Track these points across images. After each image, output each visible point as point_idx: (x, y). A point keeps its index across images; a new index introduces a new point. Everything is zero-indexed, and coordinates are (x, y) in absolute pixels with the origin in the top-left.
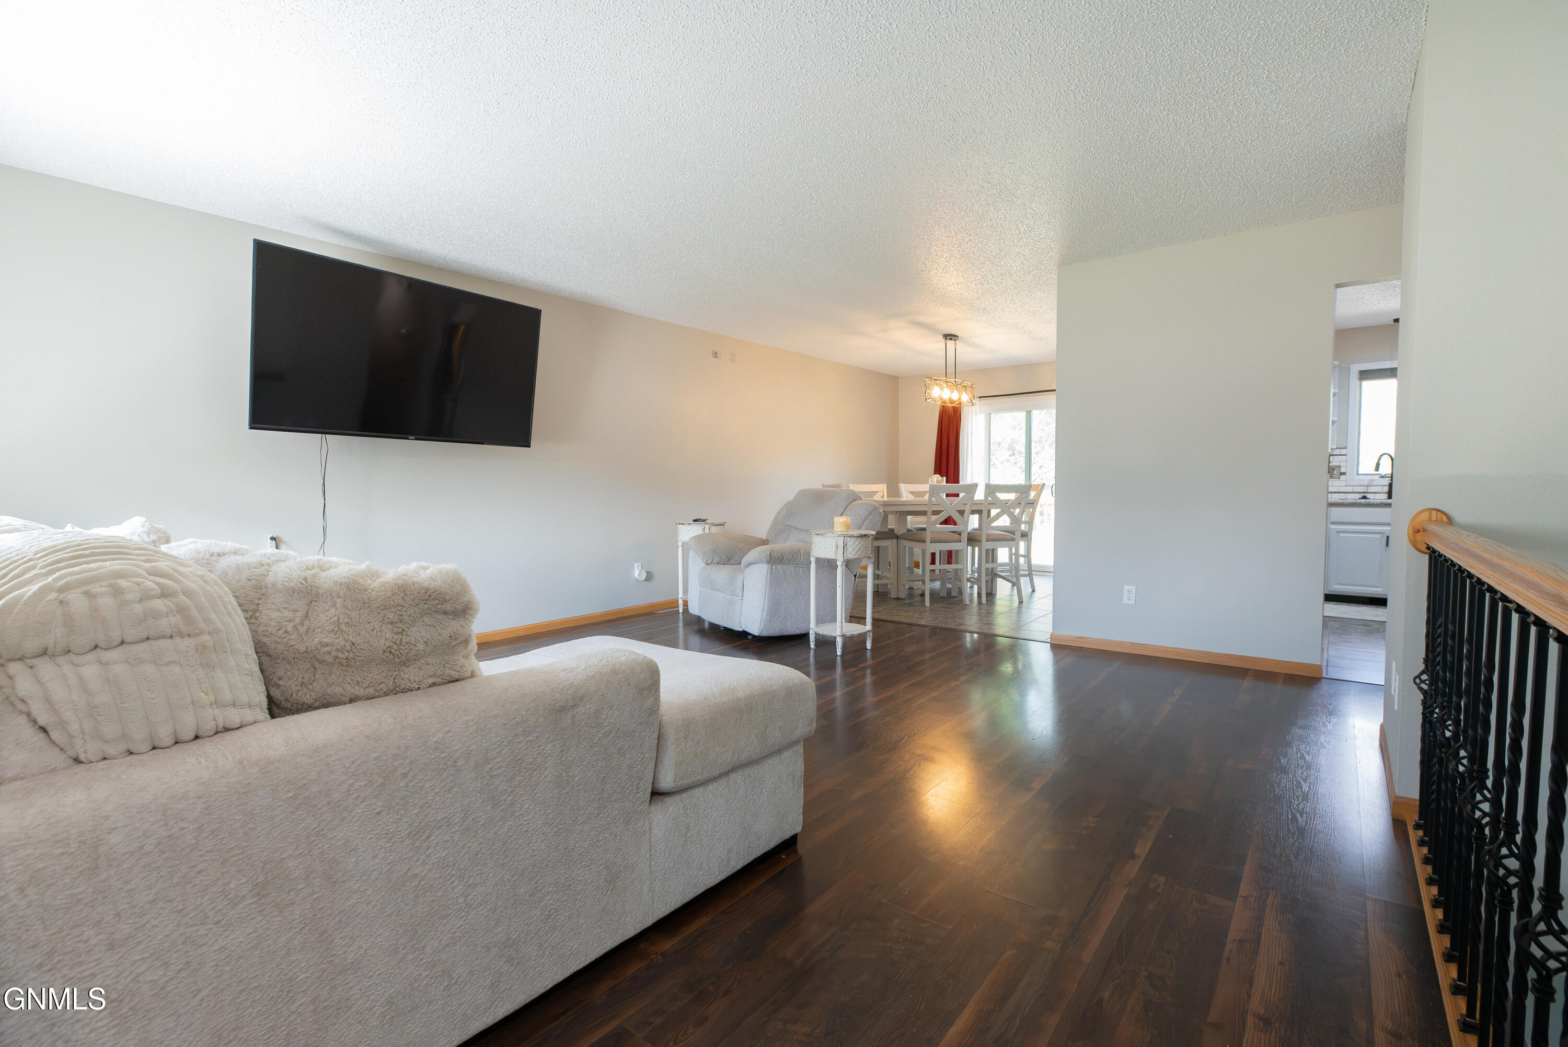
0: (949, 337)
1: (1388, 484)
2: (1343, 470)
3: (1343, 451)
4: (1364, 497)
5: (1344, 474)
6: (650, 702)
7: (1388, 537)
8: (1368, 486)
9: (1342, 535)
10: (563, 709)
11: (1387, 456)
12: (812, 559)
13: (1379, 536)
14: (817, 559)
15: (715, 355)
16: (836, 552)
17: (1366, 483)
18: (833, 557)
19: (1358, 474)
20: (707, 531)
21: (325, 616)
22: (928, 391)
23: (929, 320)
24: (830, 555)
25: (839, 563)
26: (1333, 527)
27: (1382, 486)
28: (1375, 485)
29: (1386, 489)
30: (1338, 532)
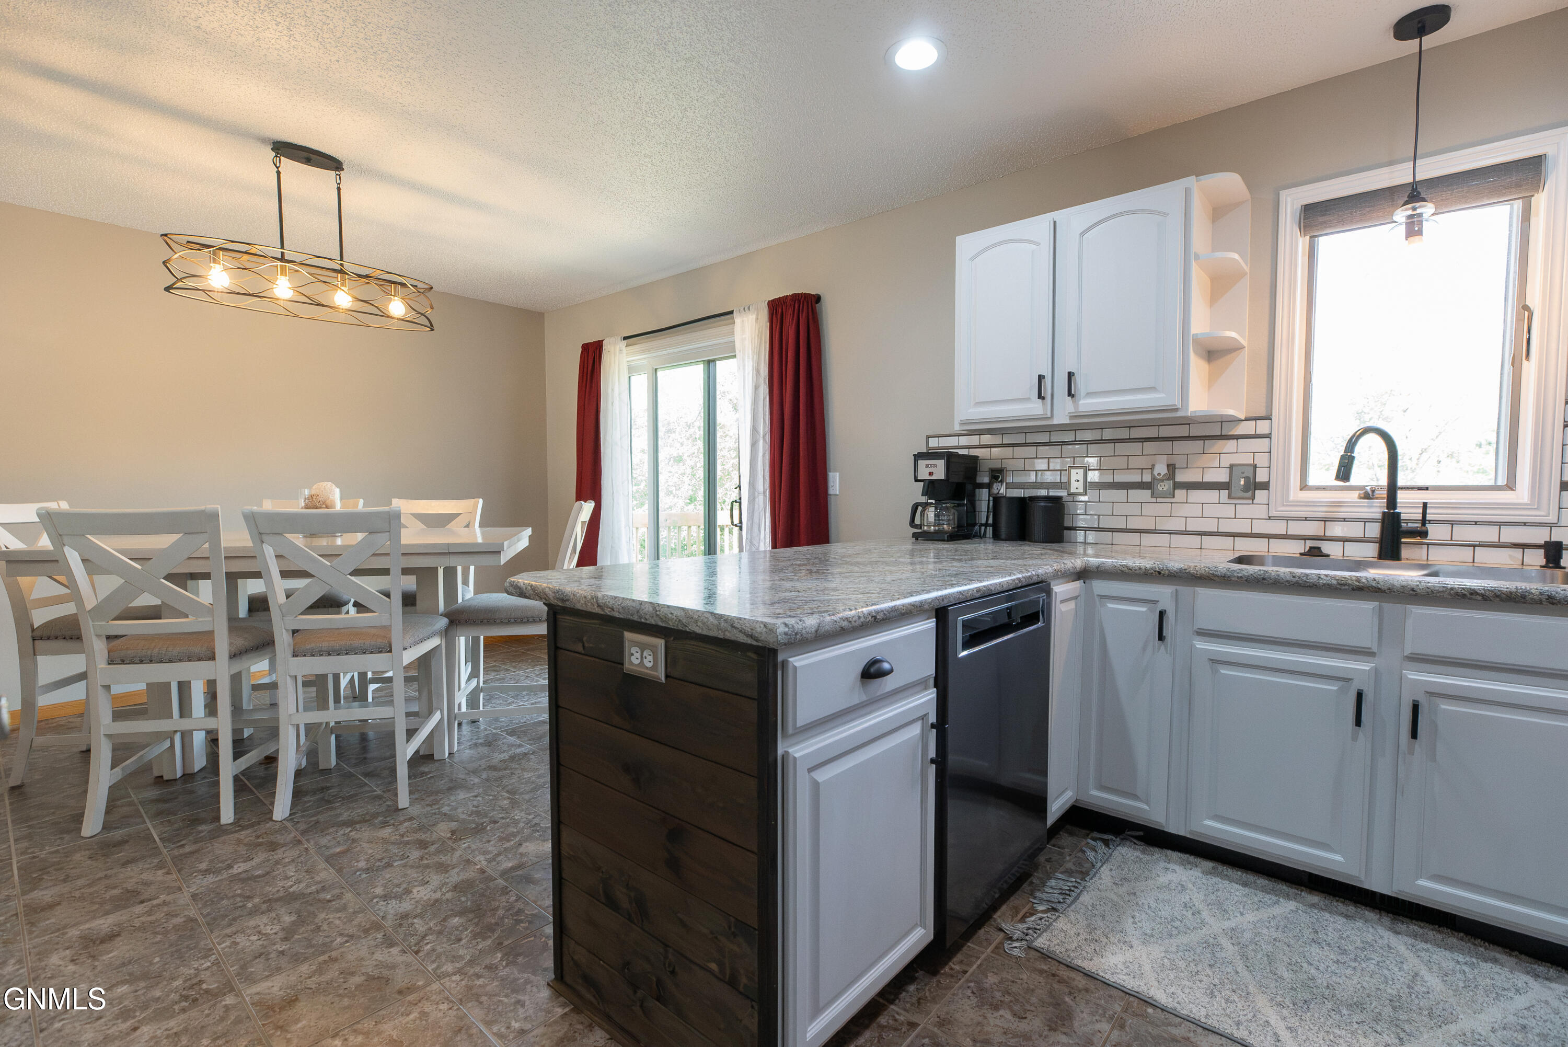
1: (1379, 516)
2: (1261, 477)
3: (1263, 427)
4: (1315, 552)
5: (1265, 486)
7: (1360, 695)
8: (1325, 520)
9: (1225, 671)
11: (1372, 438)
13: (1333, 687)
17: (1321, 512)
19: (1304, 487)
26: (1201, 645)
27: (1365, 521)
28: (1344, 520)
29: (1374, 530)
30: (1213, 661)
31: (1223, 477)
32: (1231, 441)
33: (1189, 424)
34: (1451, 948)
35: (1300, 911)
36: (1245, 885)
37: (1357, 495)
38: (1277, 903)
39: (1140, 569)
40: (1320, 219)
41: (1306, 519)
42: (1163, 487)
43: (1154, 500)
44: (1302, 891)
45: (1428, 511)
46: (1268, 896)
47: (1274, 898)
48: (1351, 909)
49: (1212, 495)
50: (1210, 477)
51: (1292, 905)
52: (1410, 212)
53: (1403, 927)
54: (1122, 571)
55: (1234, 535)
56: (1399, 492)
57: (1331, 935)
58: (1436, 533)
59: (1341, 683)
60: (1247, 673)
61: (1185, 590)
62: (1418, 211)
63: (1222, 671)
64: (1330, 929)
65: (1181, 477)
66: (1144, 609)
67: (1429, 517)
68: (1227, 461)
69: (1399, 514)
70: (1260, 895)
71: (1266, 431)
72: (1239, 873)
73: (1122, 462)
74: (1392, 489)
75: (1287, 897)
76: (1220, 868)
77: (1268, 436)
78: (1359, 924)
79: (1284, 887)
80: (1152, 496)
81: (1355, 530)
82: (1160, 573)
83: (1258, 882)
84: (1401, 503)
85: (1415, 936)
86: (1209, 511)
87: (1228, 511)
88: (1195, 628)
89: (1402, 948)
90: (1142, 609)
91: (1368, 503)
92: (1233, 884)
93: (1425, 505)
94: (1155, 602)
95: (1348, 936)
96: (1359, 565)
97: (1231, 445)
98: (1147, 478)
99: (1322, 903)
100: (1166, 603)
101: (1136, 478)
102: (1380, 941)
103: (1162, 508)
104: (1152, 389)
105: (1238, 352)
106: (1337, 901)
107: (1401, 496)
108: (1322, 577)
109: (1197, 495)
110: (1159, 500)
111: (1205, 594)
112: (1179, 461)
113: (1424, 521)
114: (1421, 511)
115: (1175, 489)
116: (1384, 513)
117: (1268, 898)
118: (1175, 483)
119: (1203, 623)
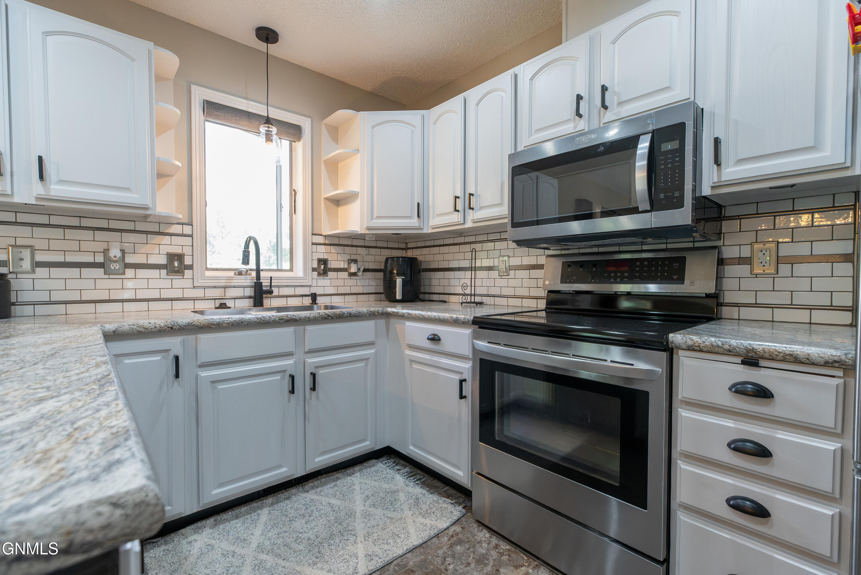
1: (252, 284)
2: (188, 261)
3: (187, 230)
4: (223, 306)
5: (190, 267)
7: (292, 377)
8: (225, 287)
9: (221, 386)
13: (278, 377)
17: (223, 283)
19: (208, 269)
26: (203, 373)
27: (244, 287)
28: (234, 287)
29: (250, 292)
30: (213, 382)
31: (163, 260)
32: (167, 236)
33: (135, 221)
34: (325, 484)
35: (271, 511)
36: (237, 517)
37: (233, 274)
38: (259, 515)
39: (155, 327)
40: (216, 113)
41: (215, 287)
42: (115, 266)
43: (107, 276)
44: (263, 500)
45: (273, 281)
46: (252, 515)
47: (256, 514)
48: (287, 494)
49: (155, 273)
50: (152, 260)
51: (266, 511)
52: (267, 129)
53: (307, 487)
54: (139, 331)
55: (172, 300)
56: (261, 272)
57: (292, 513)
58: (276, 292)
59: (281, 374)
60: (232, 384)
61: (190, 338)
62: (270, 129)
63: (219, 387)
64: (289, 510)
65: (129, 259)
66: (158, 358)
67: (273, 284)
68: (166, 249)
69: (262, 282)
70: (248, 516)
71: (190, 233)
72: (230, 513)
73: (75, 245)
74: (258, 270)
75: (261, 508)
76: (218, 517)
77: (191, 236)
78: (294, 498)
79: (255, 504)
80: (105, 273)
81: (239, 292)
82: (172, 328)
83: (242, 511)
84: (262, 277)
85: (313, 488)
86: (153, 284)
87: (167, 283)
88: (199, 363)
89: (315, 497)
90: (157, 358)
91: (245, 277)
92: (232, 522)
93: (271, 278)
94: (167, 351)
95: (297, 507)
96: (242, 312)
97: (166, 239)
98: (100, 259)
99: (274, 500)
100: (177, 350)
101: (88, 258)
102: (307, 500)
103: (114, 283)
104: (127, 189)
105: (169, 178)
106: (279, 494)
107: (262, 274)
108: (271, 317)
109: (142, 273)
110: (111, 276)
111: (204, 338)
112: (128, 247)
113: (271, 286)
114: (269, 281)
115: (125, 268)
116: (255, 283)
117: (254, 515)
118: (125, 263)
119: (203, 358)
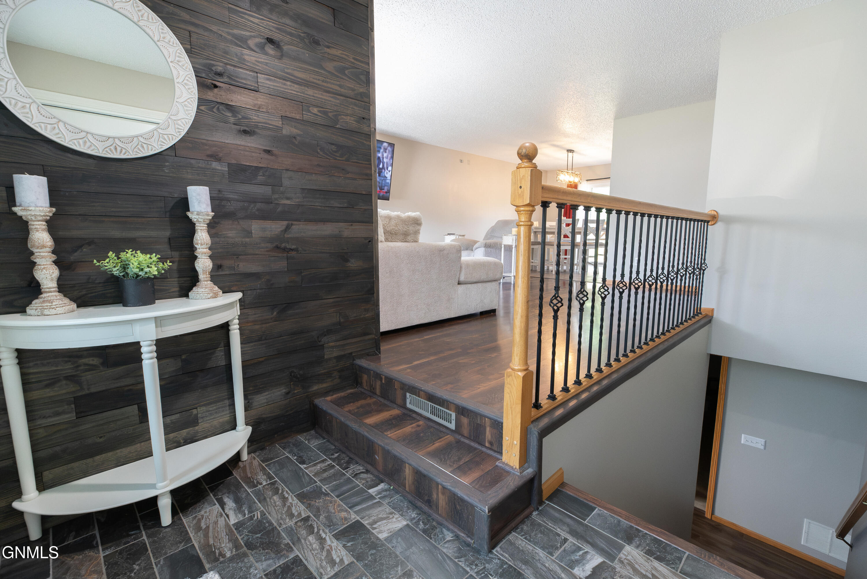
0: (570, 151)
6: (459, 255)
10: (441, 251)
12: (503, 246)
14: (505, 245)
15: (461, 161)
16: (512, 242)
18: (511, 244)
20: (457, 238)
21: (393, 222)
22: (558, 177)
23: (559, 143)
24: (510, 243)
25: (514, 247)
